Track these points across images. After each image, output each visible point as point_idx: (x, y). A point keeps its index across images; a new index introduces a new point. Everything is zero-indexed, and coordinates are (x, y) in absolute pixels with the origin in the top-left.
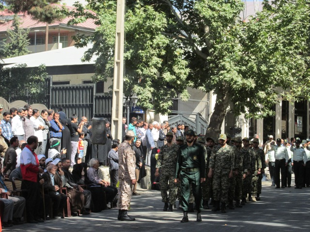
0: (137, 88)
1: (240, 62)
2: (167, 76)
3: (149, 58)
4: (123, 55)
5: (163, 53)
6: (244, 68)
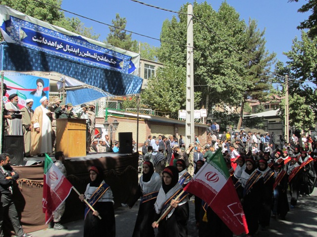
0: (295, 123)
2: (307, 119)
3: (299, 114)
4: (288, 113)
5: (305, 111)
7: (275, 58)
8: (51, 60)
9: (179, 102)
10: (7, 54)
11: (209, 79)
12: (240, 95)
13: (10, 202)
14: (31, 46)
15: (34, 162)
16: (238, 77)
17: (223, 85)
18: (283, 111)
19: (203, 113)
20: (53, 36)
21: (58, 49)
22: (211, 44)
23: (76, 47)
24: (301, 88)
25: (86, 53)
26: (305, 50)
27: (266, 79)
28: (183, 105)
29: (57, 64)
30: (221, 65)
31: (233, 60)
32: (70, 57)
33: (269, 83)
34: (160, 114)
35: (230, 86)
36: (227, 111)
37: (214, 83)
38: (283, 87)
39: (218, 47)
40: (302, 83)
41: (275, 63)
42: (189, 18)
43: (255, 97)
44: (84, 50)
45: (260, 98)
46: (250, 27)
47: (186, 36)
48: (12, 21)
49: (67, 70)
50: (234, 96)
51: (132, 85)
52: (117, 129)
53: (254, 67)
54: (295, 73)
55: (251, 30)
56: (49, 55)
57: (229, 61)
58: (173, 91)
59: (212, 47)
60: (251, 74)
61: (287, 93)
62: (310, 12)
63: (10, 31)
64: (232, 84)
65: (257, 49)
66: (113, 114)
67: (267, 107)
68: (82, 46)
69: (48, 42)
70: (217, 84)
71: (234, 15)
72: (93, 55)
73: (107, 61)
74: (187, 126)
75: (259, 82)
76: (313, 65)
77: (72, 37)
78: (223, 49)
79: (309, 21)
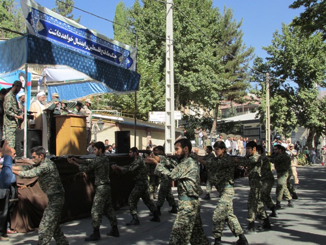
0: (276, 128)
1: (319, 115)
2: (288, 123)
3: (280, 116)
4: (269, 116)
5: (286, 113)
6: (320, 118)
7: (253, 54)
8: (64, 54)
11: (181, 76)
12: (216, 95)
14: (47, 38)
16: (213, 74)
19: (178, 115)
20: (66, 29)
21: (69, 42)
22: (183, 35)
23: (84, 40)
24: (282, 88)
25: (92, 46)
26: (287, 45)
27: (243, 77)
28: (154, 106)
29: (68, 57)
30: (194, 60)
31: (206, 55)
32: (79, 50)
33: (245, 82)
35: (205, 85)
36: (199, 115)
37: (186, 82)
38: (263, 87)
39: (191, 39)
40: (284, 81)
42: (169, 6)
43: (231, 98)
44: (90, 44)
45: (237, 99)
46: (226, 16)
48: (33, 13)
49: (77, 64)
50: (209, 97)
51: (131, 81)
53: (230, 64)
54: (275, 70)
55: (226, 21)
56: (62, 48)
57: (203, 56)
59: (185, 39)
61: (268, 93)
63: (32, 23)
64: (208, 82)
65: (233, 42)
67: (246, 110)
69: (62, 34)
70: (191, 82)
71: (207, 1)
72: (98, 49)
73: (108, 55)
74: (167, 129)
75: (238, 80)
76: (296, 62)
77: (81, 29)
78: (196, 42)
79: (301, 18)
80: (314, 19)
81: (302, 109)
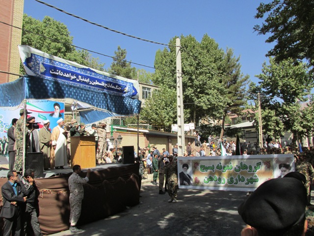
1: (301, 123)
4: (261, 124)
6: (302, 125)
7: (248, 80)
8: (67, 89)
9: (172, 118)
10: (30, 85)
11: (196, 98)
12: (221, 111)
13: (33, 209)
14: (49, 77)
15: (52, 174)
16: (220, 97)
17: (208, 103)
18: (257, 123)
19: (191, 126)
20: (68, 69)
21: (71, 79)
22: (197, 69)
23: (87, 77)
24: (271, 103)
25: (95, 82)
26: (273, 72)
27: (242, 97)
29: (71, 92)
30: (205, 86)
31: (214, 82)
32: (82, 85)
33: (244, 100)
34: (156, 128)
35: (213, 104)
36: (211, 124)
37: (200, 102)
39: (203, 72)
40: (271, 99)
41: (249, 83)
42: (178, 49)
43: (234, 112)
44: (93, 79)
45: (238, 113)
46: (228, 54)
47: (175, 63)
48: (33, 58)
49: (80, 96)
50: (217, 112)
52: (121, 143)
53: (233, 87)
54: (266, 91)
55: (229, 57)
56: (63, 85)
57: (212, 83)
58: (166, 109)
59: (198, 72)
60: (230, 93)
61: (260, 107)
62: (275, 43)
63: (31, 66)
65: (234, 72)
66: (117, 129)
67: (244, 119)
68: (92, 76)
69: (64, 73)
70: (202, 102)
71: (214, 45)
72: (101, 83)
73: (113, 87)
74: (178, 137)
75: (238, 99)
76: (281, 84)
77: (83, 69)
78: (206, 73)
79: (274, 49)
80: (286, 49)
81: (288, 117)
